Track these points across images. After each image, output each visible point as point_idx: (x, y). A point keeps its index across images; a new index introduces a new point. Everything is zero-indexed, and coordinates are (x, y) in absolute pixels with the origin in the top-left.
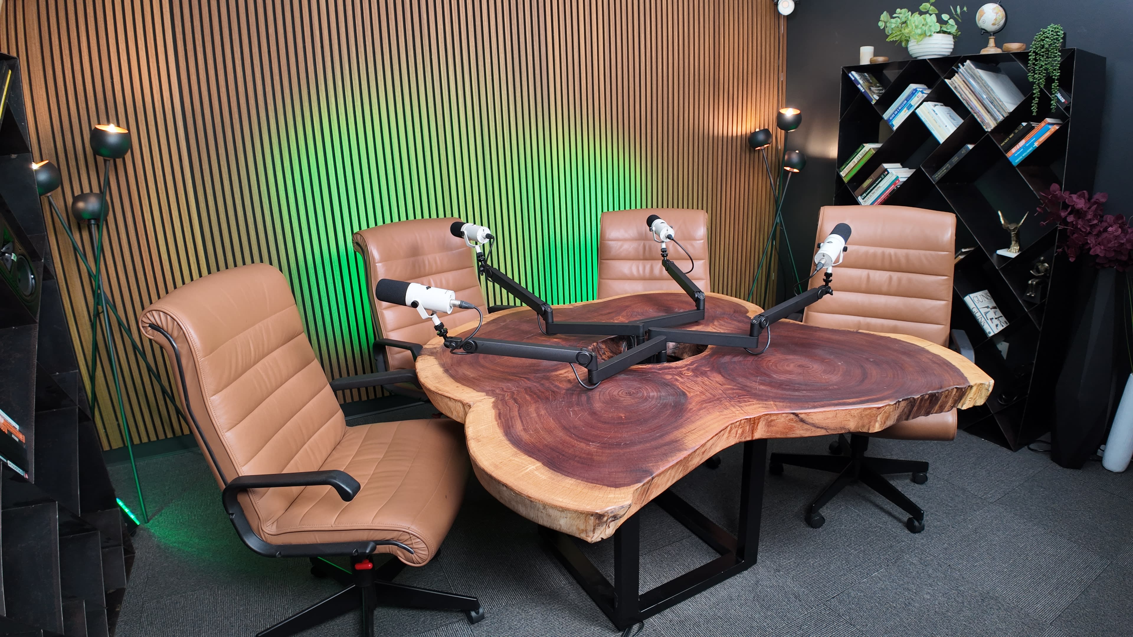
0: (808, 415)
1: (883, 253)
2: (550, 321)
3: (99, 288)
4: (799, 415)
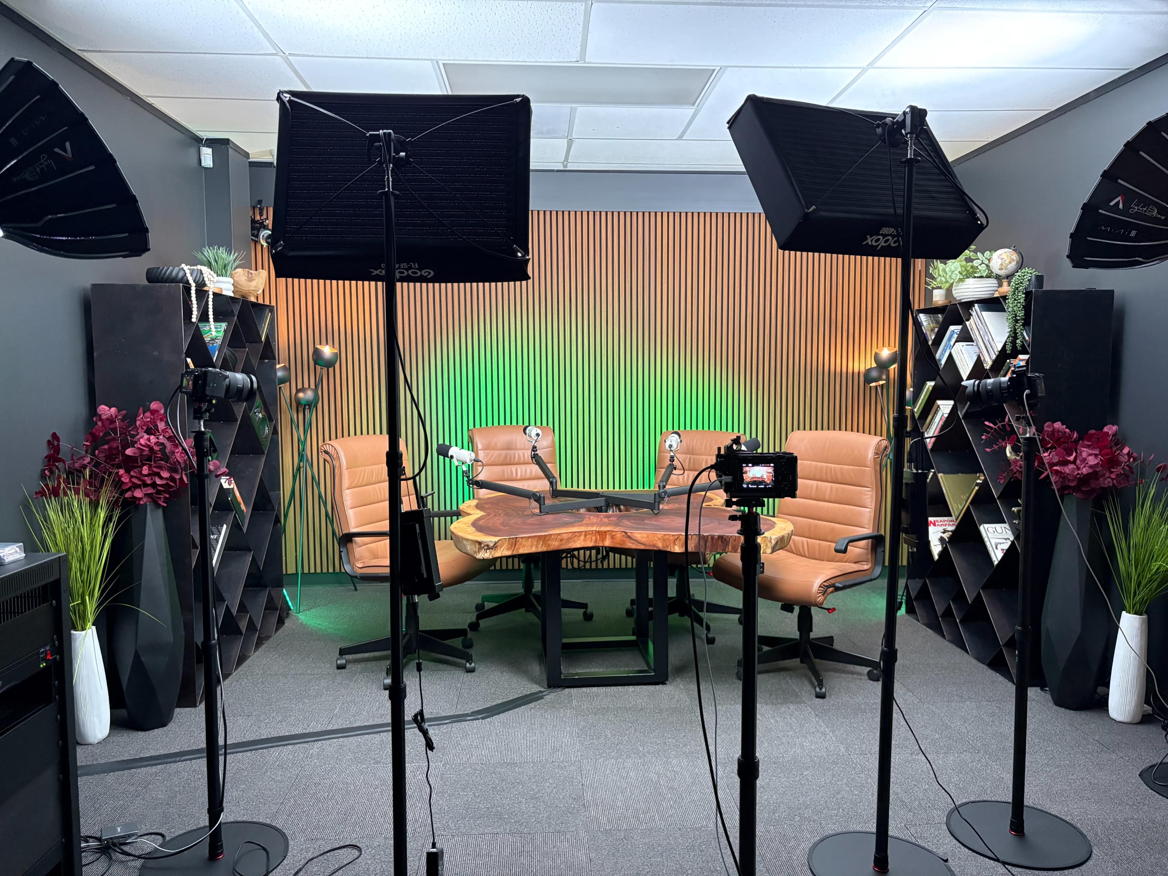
1: (842, 469)
2: (554, 488)
3: (303, 450)
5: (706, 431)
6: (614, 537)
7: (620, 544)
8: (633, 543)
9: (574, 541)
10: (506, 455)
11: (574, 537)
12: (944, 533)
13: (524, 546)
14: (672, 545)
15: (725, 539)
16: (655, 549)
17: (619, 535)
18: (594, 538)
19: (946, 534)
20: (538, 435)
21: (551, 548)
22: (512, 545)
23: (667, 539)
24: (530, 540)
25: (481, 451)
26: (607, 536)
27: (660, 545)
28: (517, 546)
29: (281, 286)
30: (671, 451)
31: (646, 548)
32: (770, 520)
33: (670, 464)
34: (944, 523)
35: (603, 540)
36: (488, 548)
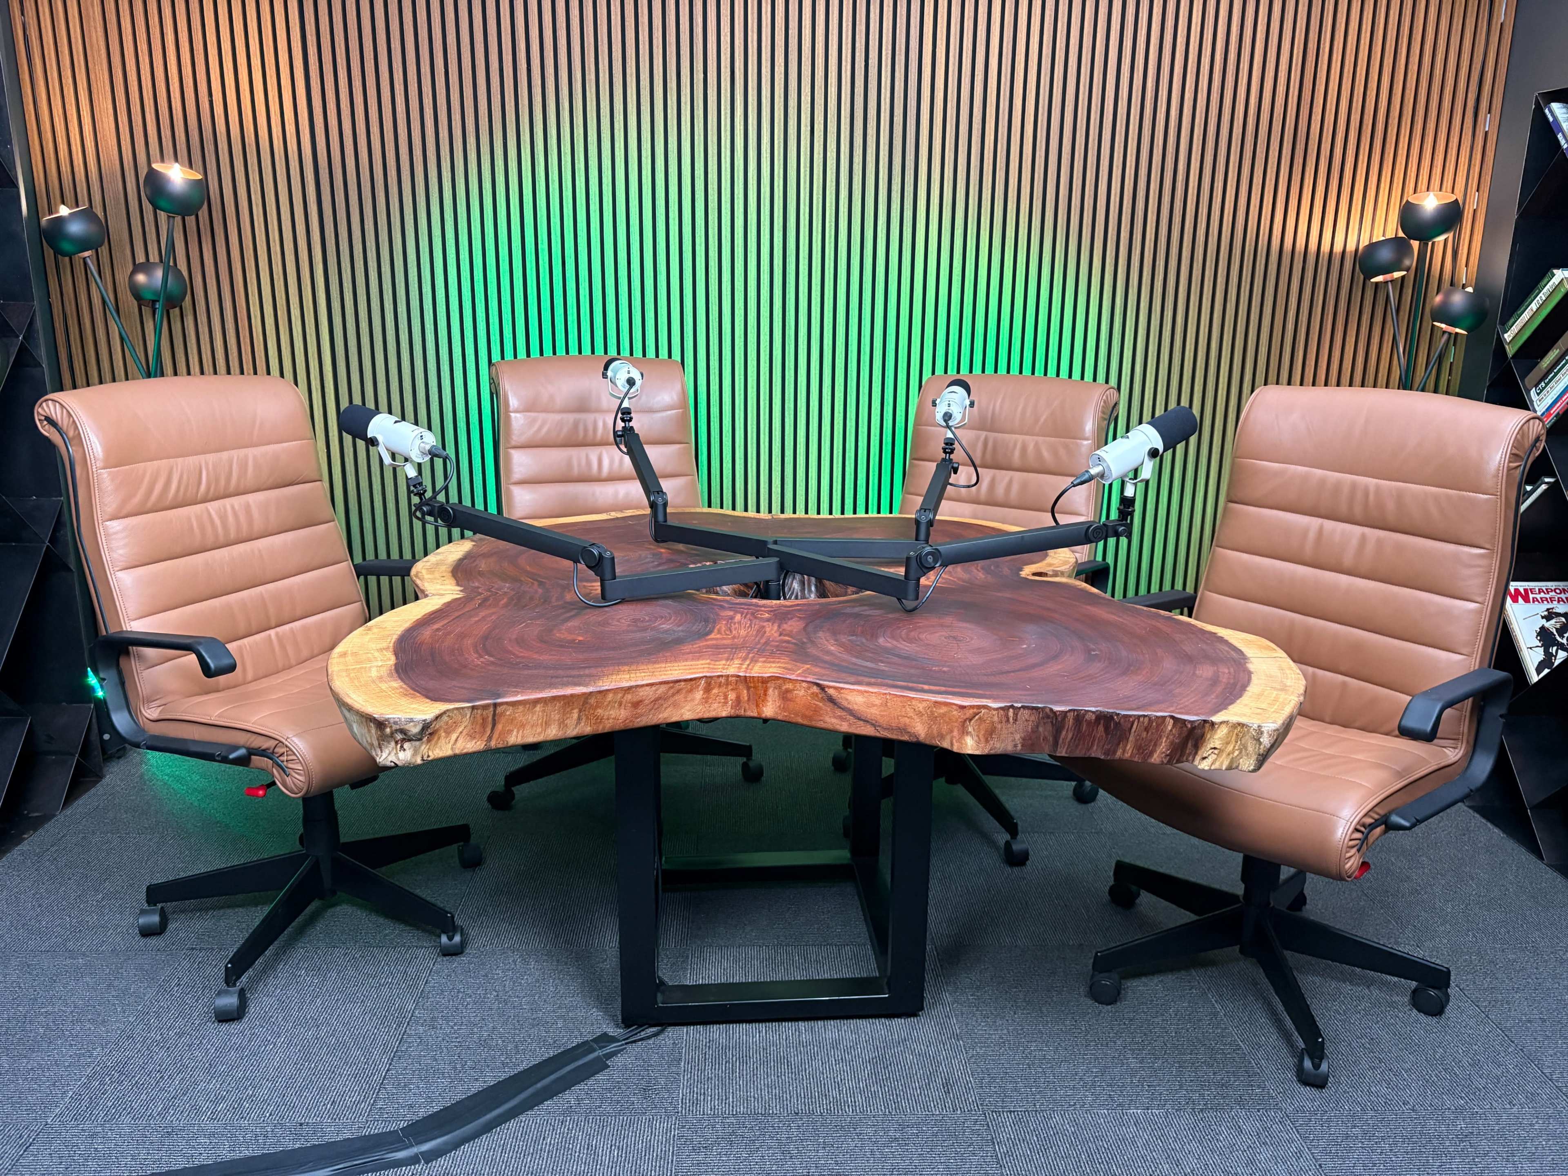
0: (840, 693)
4: (826, 689)
5: (1028, 376)
6: (789, 696)
7: (804, 716)
8: (841, 718)
9: (675, 705)
10: (576, 424)
11: (673, 695)
12: (1548, 618)
13: (523, 726)
14: (955, 733)
15: (1118, 724)
16: (905, 738)
17: (802, 693)
18: (732, 696)
19: (1553, 622)
20: (631, 382)
21: (607, 726)
22: (484, 725)
23: (943, 716)
24: (538, 708)
25: (518, 415)
26: (770, 691)
27: (920, 730)
28: (499, 727)
29: (93, 29)
30: (948, 427)
31: (878, 735)
32: (1221, 640)
33: (944, 460)
34: (1547, 596)
35: (759, 699)
36: (405, 737)
